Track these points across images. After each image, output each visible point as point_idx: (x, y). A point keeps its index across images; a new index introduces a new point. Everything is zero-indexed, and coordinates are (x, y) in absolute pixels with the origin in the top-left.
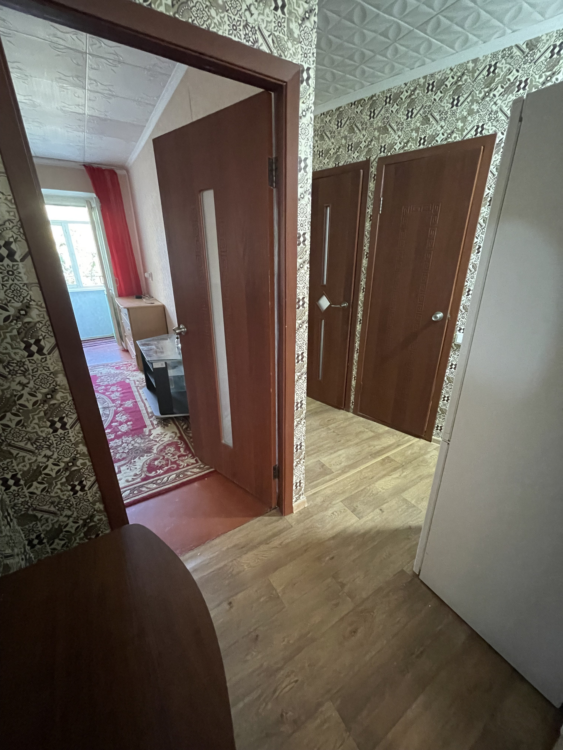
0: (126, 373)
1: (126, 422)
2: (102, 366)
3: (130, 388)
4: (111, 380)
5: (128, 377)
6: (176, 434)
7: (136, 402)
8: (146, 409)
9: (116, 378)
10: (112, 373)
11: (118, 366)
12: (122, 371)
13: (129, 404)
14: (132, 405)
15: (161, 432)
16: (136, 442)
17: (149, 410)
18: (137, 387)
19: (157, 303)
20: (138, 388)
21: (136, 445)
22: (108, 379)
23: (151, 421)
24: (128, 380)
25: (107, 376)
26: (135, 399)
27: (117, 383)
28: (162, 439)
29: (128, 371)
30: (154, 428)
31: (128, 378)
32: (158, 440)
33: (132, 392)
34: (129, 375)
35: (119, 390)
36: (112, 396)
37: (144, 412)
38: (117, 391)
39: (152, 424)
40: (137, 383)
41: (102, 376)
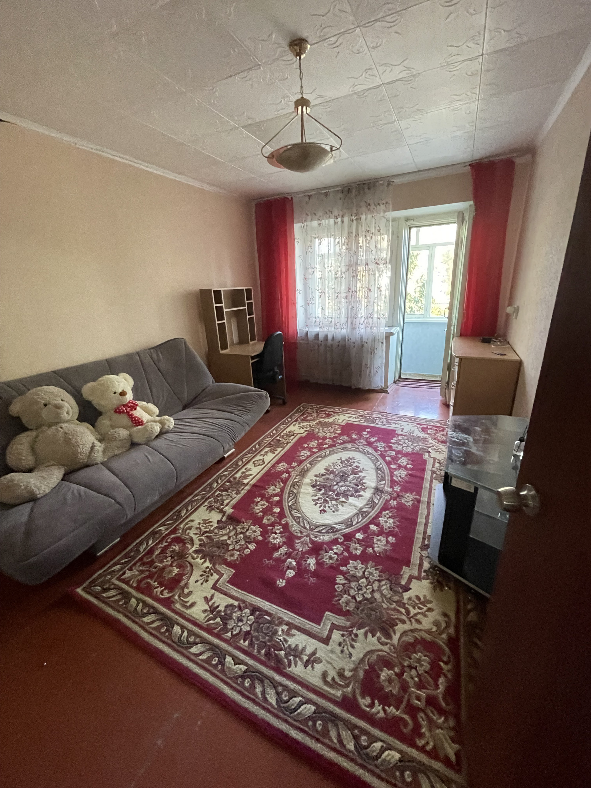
0: (431, 441)
1: (388, 534)
2: (408, 420)
3: (424, 470)
4: (408, 446)
5: (430, 450)
6: (448, 624)
7: (419, 501)
8: (426, 525)
9: (415, 445)
10: (414, 435)
11: (425, 426)
12: (427, 436)
13: (408, 499)
14: (411, 503)
15: (425, 596)
16: (379, 590)
17: (429, 531)
18: (433, 472)
19: (511, 356)
20: (434, 475)
21: (377, 595)
22: (405, 443)
23: (421, 556)
24: (427, 454)
25: (406, 437)
26: (420, 496)
27: (413, 453)
28: (419, 617)
29: (435, 439)
30: (419, 578)
31: (429, 452)
32: (413, 611)
33: (422, 479)
34: (433, 446)
35: (408, 466)
36: (396, 473)
37: (420, 528)
38: (405, 468)
39: (420, 564)
40: (437, 465)
41: (401, 435)
